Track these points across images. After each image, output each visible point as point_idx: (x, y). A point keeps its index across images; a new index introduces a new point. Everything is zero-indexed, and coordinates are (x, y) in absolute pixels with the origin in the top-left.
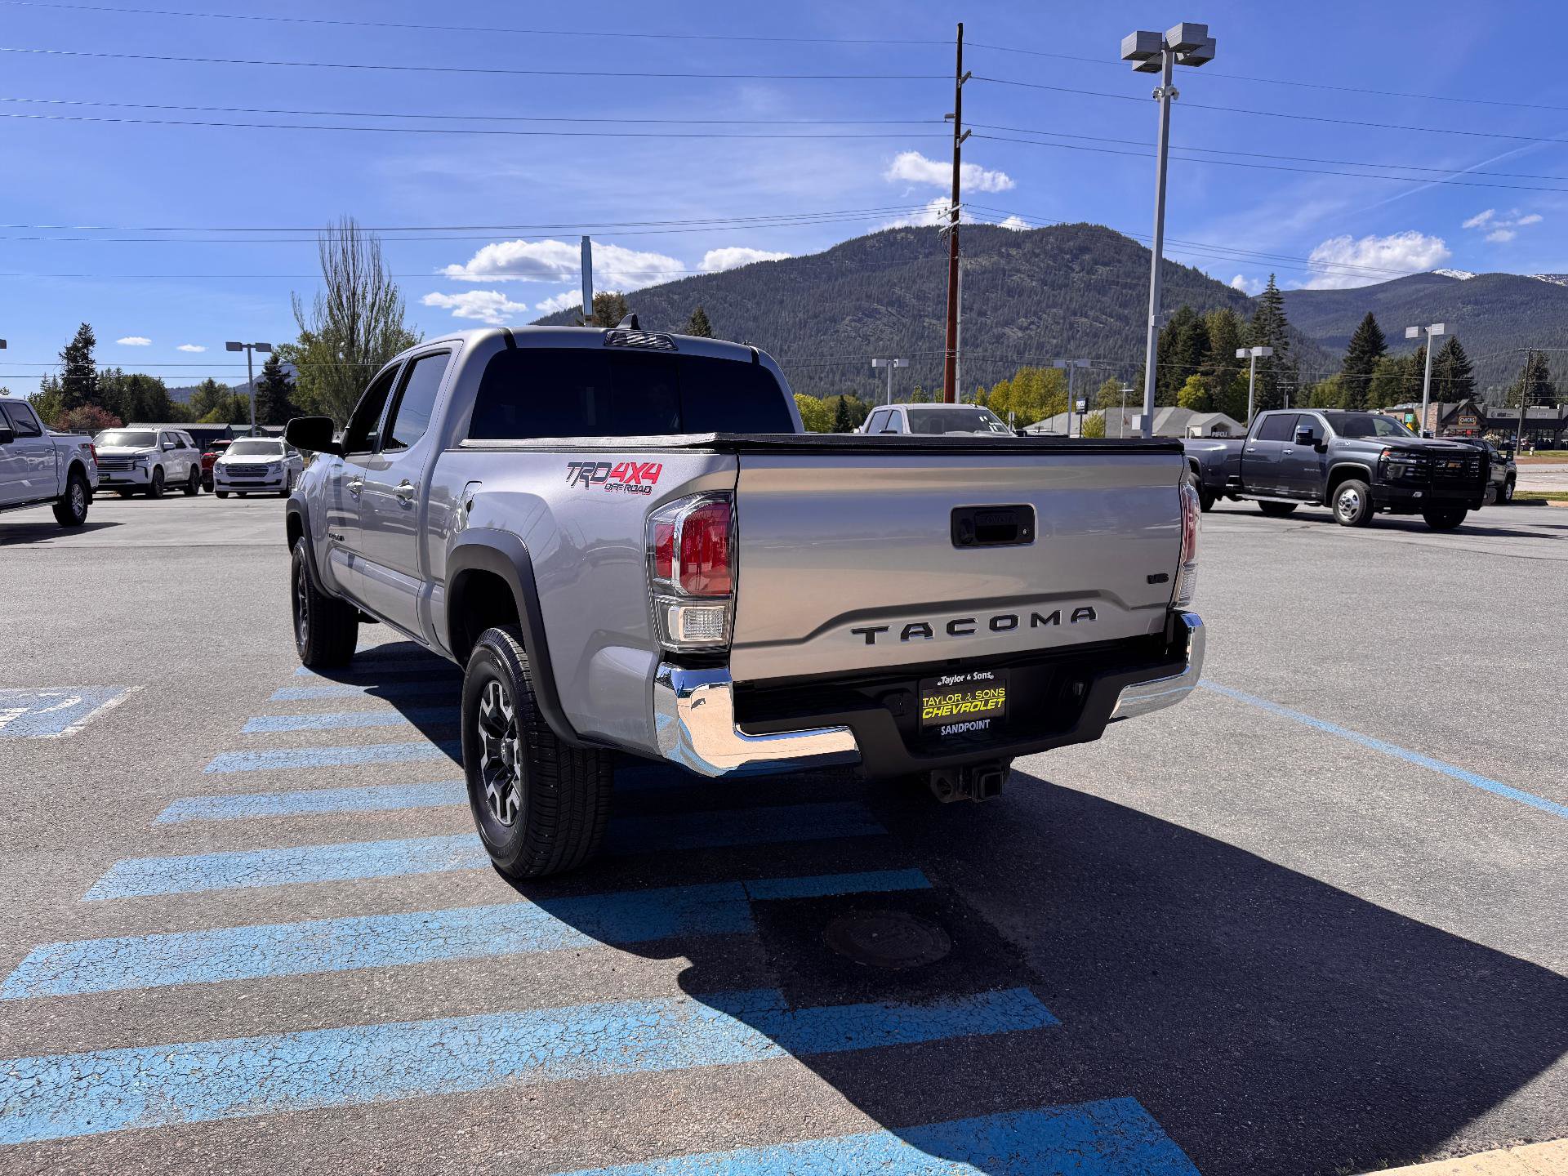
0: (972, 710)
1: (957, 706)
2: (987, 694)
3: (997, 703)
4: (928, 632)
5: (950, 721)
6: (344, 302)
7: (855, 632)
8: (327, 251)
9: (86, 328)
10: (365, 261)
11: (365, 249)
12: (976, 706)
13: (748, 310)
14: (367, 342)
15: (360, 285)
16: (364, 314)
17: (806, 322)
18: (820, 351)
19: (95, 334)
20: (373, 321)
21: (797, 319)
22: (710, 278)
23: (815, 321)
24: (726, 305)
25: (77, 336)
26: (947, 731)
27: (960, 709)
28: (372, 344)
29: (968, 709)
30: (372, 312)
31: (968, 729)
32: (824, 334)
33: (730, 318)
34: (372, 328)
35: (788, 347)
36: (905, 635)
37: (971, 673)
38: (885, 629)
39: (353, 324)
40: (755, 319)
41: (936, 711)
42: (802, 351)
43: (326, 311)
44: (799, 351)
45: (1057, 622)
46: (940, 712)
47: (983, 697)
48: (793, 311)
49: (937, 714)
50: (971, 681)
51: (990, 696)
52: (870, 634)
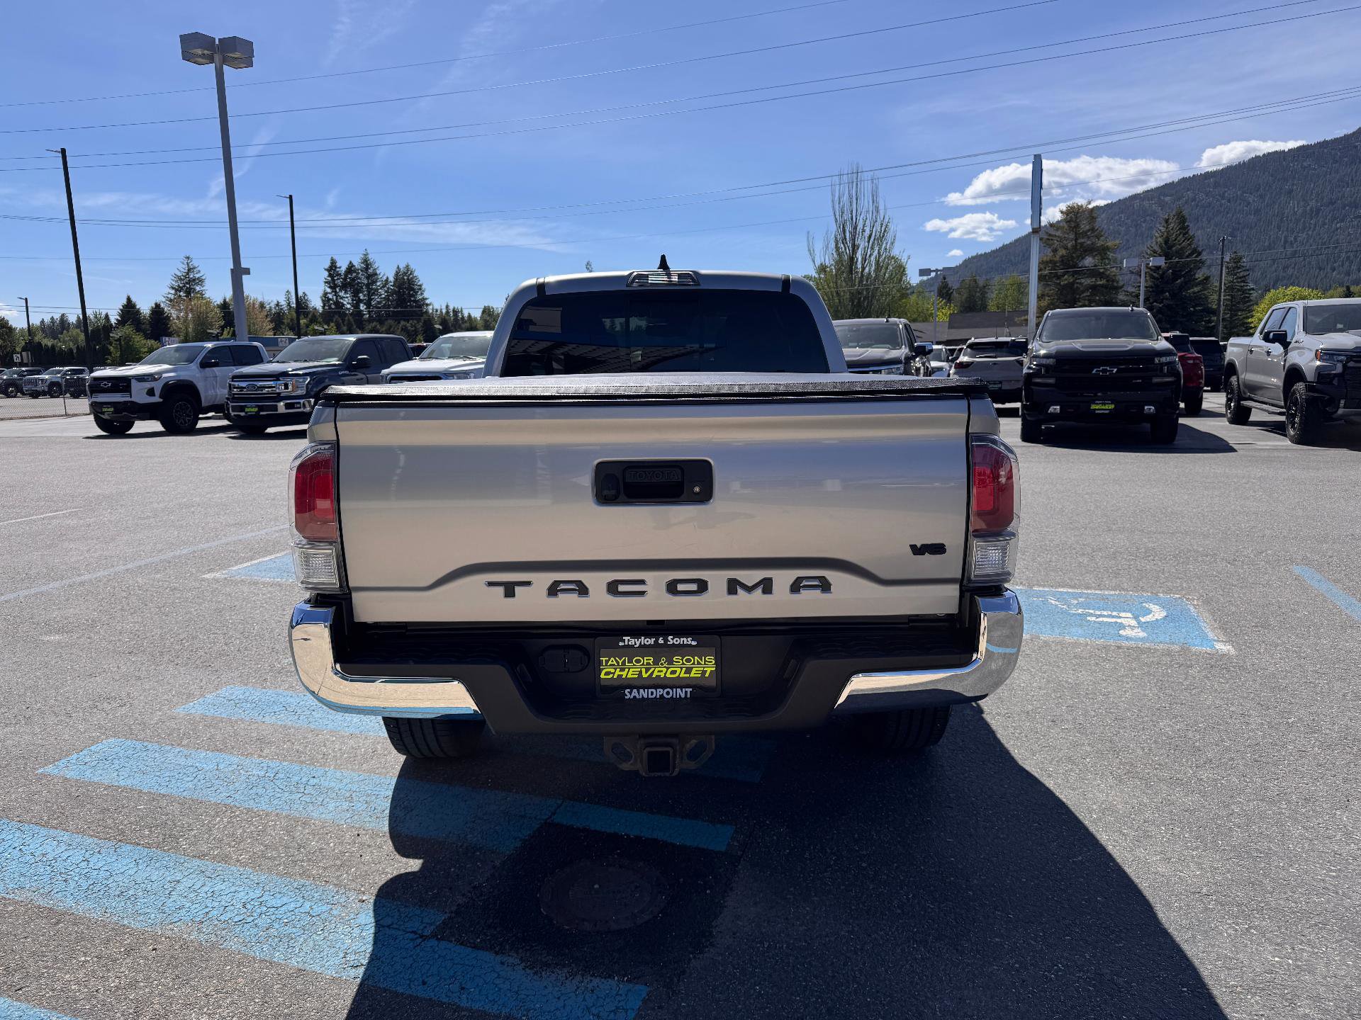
0: (668, 675)
1: (648, 669)
2: (688, 661)
3: (704, 672)
4: (583, 592)
5: (636, 683)
6: (847, 236)
7: (491, 584)
8: (837, 196)
10: (866, 201)
11: (867, 187)
12: (674, 672)
13: (1249, 203)
14: (863, 268)
15: (861, 220)
16: (862, 243)
17: (1318, 211)
18: (1335, 238)
20: (869, 250)
21: (1308, 208)
22: (1208, 175)
23: (1331, 207)
24: (1223, 202)
26: (633, 694)
27: (653, 673)
28: (867, 270)
29: (662, 674)
30: (869, 242)
31: (662, 696)
32: (1342, 221)
33: (1228, 213)
34: (868, 256)
35: (1295, 239)
36: (554, 592)
37: (665, 636)
38: (528, 583)
39: (853, 254)
40: (1257, 211)
41: (618, 672)
42: (1311, 241)
43: (833, 245)
44: (1307, 241)
45: (769, 591)
46: (624, 674)
47: (683, 664)
48: (1304, 200)
49: (620, 676)
50: (666, 645)
51: (694, 664)
52: (510, 590)
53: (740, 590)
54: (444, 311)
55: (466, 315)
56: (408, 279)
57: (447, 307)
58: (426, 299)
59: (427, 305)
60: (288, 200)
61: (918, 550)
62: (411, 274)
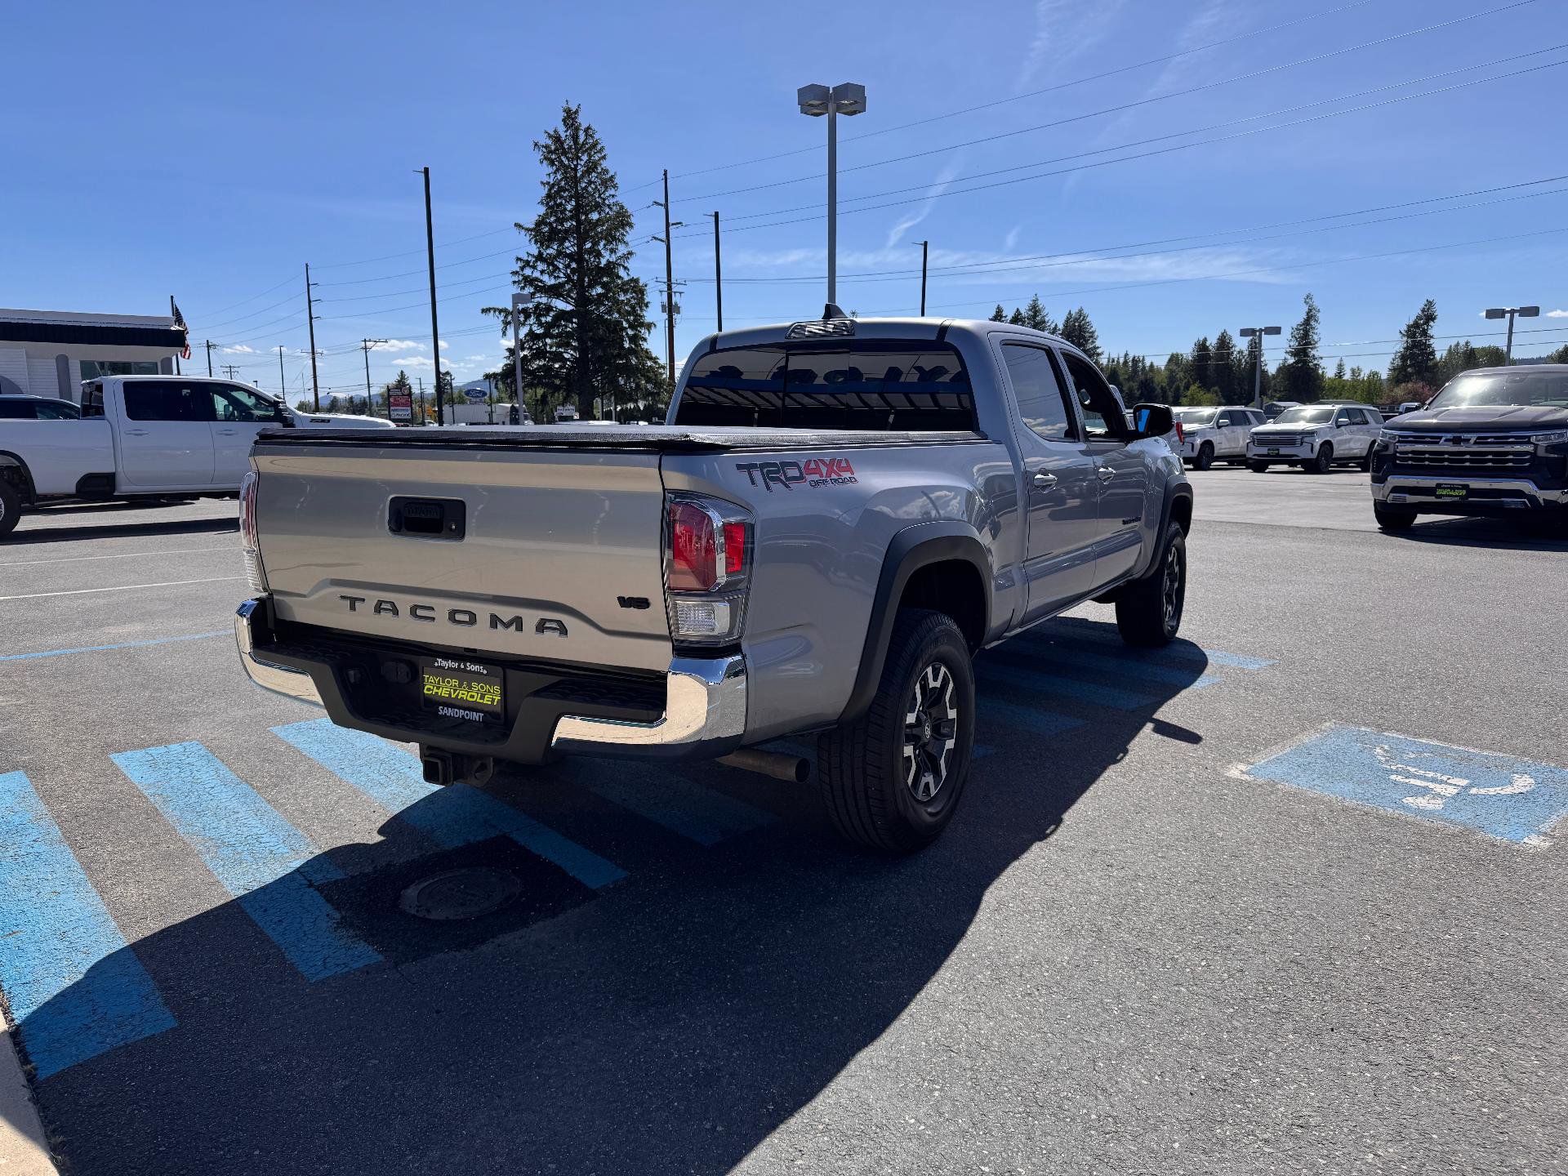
0: (468, 698)
1: (455, 691)
2: (482, 688)
3: (493, 700)
4: (395, 612)
5: (448, 703)
7: (343, 597)
9: (1430, 304)
12: (472, 697)
19: (1438, 311)
25: (1420, 313)
26: (443, 712)
27: (458, 695)
29: (465, 697)
31: (463, 717)
36: (378, 609)
37: (465, 662)
41: (435, 690)
45: (520, 628)
46: (439, 692)
47: (479, 690)
49: (437, 693)
50: (464, 670)
51: (486, 691)
52: (353, 602)
53: (499, 626)
54: (1122, 361)
55: (1148, 364)
56: (1079, 326)
57: (1126, 355)
58: (1098, 348)
59: (1098, 355)
60: (923, 247)
61: (625, 602)
62: (1083, 320)
